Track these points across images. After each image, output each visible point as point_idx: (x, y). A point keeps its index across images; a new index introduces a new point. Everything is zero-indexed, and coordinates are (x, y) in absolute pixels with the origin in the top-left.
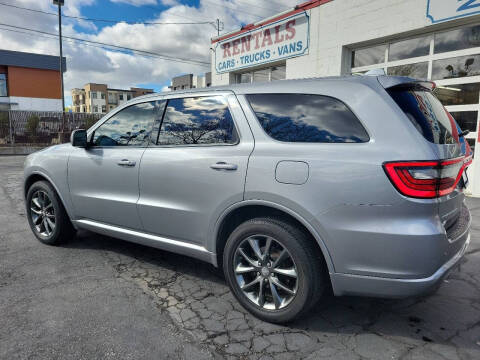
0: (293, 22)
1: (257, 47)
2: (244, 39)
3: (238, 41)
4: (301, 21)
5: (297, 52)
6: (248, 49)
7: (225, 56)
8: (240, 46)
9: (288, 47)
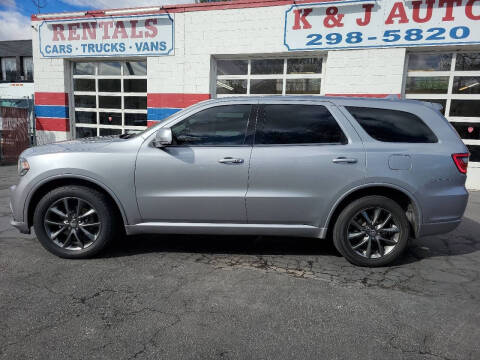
0: (155, 21)
1: (106, 37)
2: (86, 25)
3: (78, 25)
4: (164, 22)
5: (160, 52)
6: (94, 36)
7: (55, 39)
8: (80, 31)
9: (149, 45)
